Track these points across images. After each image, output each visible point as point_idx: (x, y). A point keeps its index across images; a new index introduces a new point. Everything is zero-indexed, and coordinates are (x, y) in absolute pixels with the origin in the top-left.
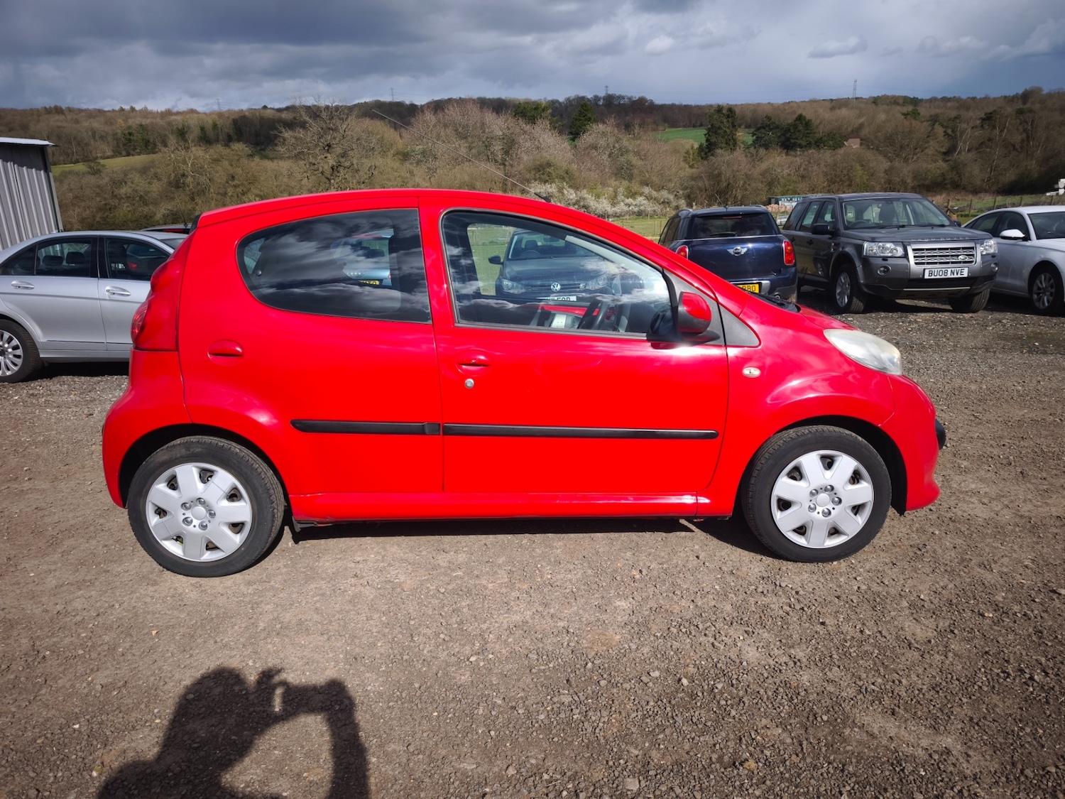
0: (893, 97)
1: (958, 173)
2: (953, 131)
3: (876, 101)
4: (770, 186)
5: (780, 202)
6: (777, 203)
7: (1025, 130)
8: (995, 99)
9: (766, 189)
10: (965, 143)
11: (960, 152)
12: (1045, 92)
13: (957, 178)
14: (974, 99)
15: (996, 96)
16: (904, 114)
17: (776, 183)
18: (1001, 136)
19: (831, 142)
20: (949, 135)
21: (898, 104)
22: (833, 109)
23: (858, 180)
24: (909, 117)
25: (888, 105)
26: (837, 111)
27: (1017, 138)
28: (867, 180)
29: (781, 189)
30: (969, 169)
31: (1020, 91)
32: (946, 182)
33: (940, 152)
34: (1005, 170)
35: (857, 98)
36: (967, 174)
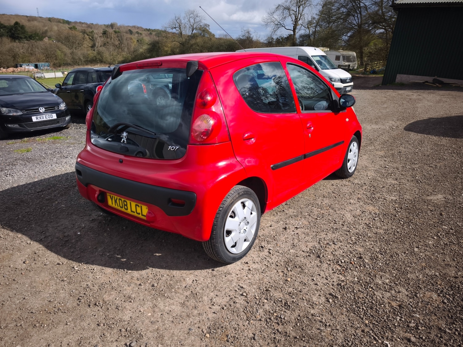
0: (58, 19)
1: (101, 56)
2: (92, 37)
3: (50, 20)
4: (14, 58)
5: (23, 66)
6: (21, 66)
7: (119, 40)
8: (101, 25)
9: (12, 59)
10: (98, 43)
11: (97, 47)
12: (118, 25)
13: (101, 58)
14: (92, 24)
15: (101, 24)
16: (69, 28)
17: (18, 56)
18: (111, 41)
19: (37, 38)
20: (91, 39)
21: (61, 23)
22: (29, 21)
23: (60, 57)
24: (72, 29)
25: (56, 22)
26: (32, 22)
27: (117, 43)
28: (64, 57)
29: (21, 60)
30: (105, 55)
31: (110, 24)
32: (97, 60)
33: (90, 47)
34: (116, 56)
35: (40, 17)
36: (105, 57)
